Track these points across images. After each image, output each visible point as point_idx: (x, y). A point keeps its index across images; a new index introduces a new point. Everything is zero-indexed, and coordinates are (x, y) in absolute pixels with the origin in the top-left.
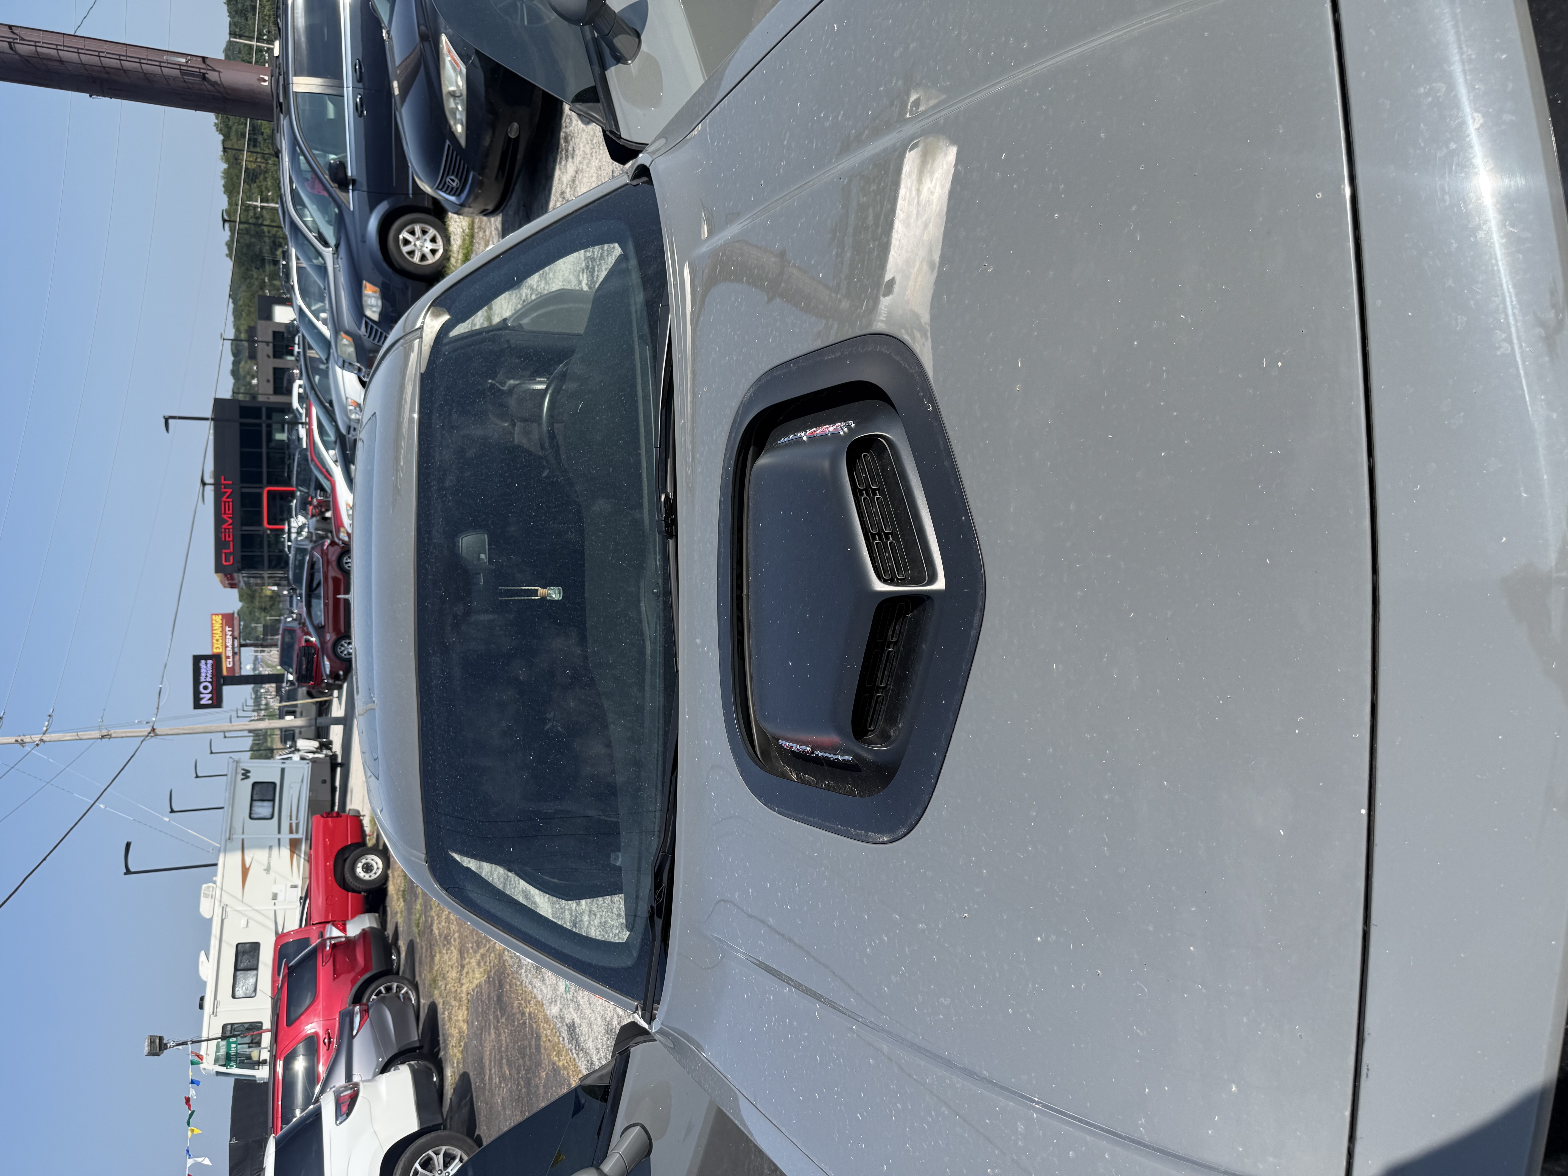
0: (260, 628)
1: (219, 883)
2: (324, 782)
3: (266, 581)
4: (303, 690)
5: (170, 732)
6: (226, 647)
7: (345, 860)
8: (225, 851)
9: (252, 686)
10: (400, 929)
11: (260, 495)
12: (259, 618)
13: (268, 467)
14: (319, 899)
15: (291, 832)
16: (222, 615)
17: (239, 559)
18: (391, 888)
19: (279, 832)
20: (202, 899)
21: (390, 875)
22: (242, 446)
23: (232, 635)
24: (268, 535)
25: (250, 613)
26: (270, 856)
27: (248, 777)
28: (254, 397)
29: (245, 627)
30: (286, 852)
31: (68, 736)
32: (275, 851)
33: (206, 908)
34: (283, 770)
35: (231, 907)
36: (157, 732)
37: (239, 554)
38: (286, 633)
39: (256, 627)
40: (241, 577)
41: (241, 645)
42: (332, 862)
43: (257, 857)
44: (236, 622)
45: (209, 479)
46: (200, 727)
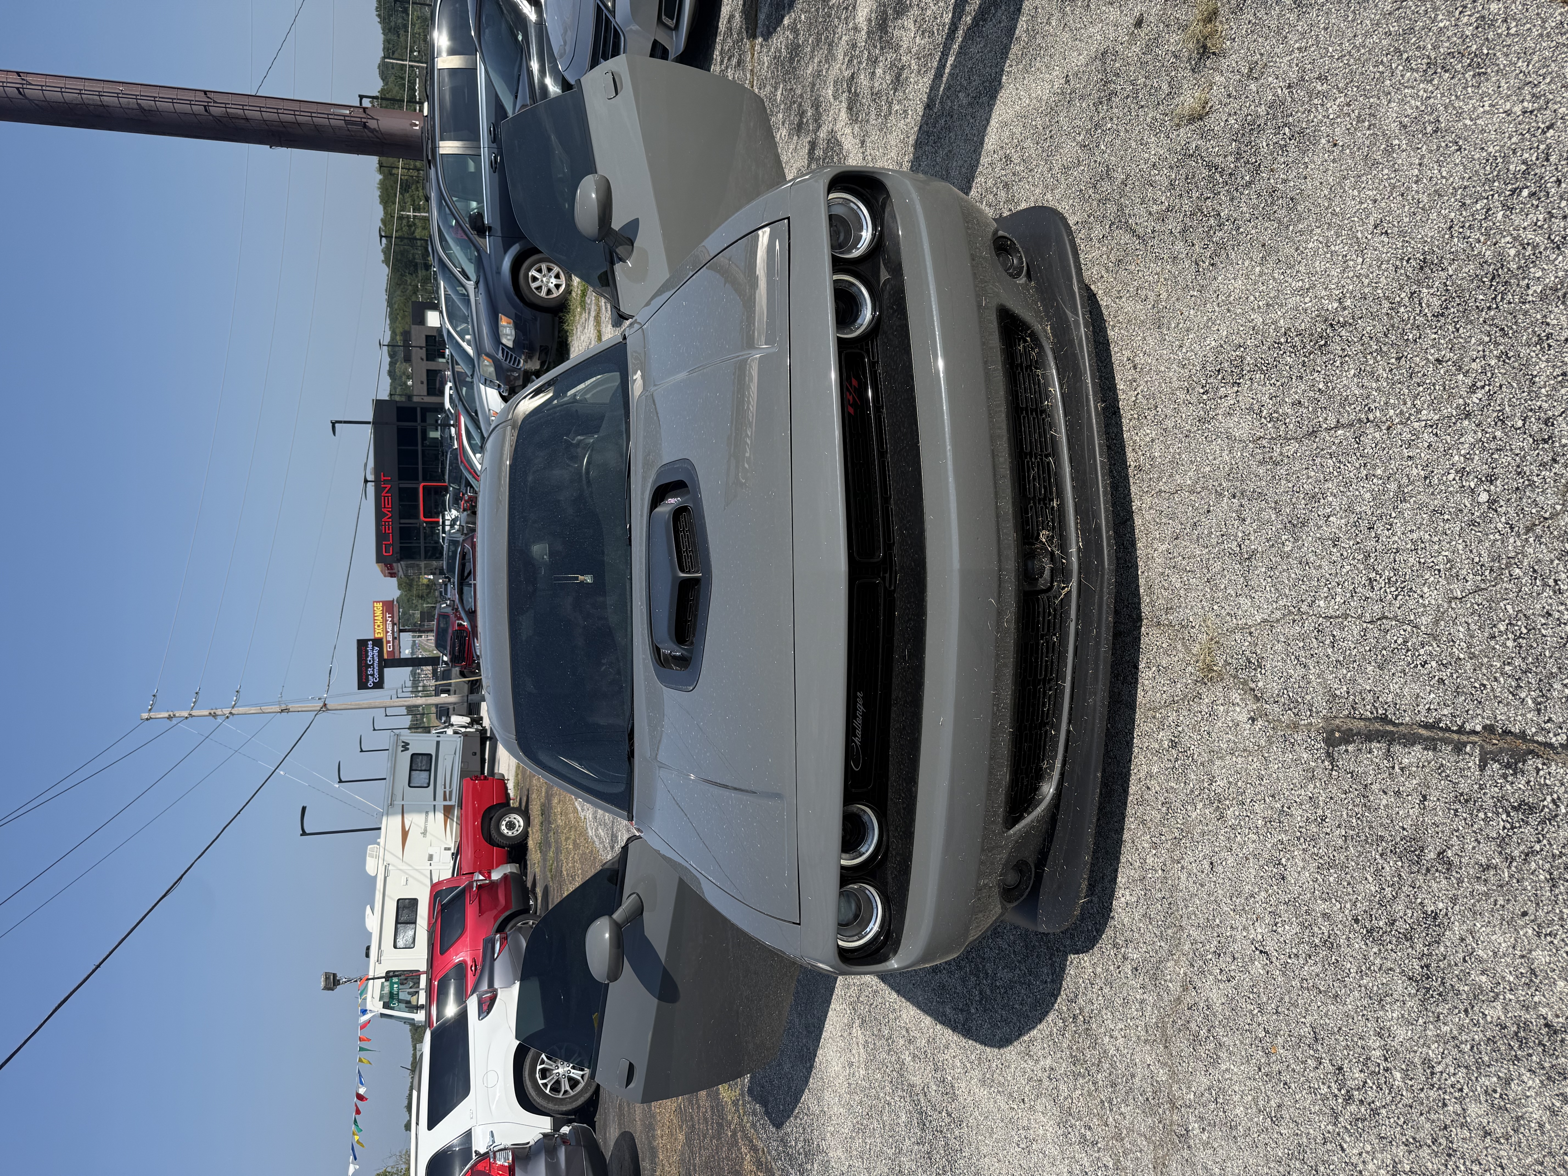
0: (418, 615)
1: (382, 844)
2: (475, 754)
3: (423, 571)
4: (456, 670)
5: (339, 707)
6: (387, 632)
7: (491, 819)
8: (388, 814)
9: (411, 668)
10: (538, 878)
11: (416, 490)
12: (416, 606)
13: (423, 464)
14: (468, 853)
15: (445, 799)
16: (383, 602)
17: (398, 550)
18: (531, 843)
19: (435, 800)
20: (368, 858)
21: (530, 832)
22: (399, 445)
23: (392, 621)
24: (424, 528)
25: (408, 601)
26: (426, 820)
27: (408, 749)
28: (409, 397)
29: (404, 613)
30: (440, 816)
31: (253, 710)
32: (431, 815)
33: (371, 867)
34: (438, 743)
35: (394, 866)
36: (328, 706)
37: (398, 545)
38: (441, 619)
39: (414, 614)
40: (399, 567)
41: (401, 631)
42: (480, 820)
43: (415, 821)
44: (396, 609)
45: (370, 477)
46: (365, 703)
